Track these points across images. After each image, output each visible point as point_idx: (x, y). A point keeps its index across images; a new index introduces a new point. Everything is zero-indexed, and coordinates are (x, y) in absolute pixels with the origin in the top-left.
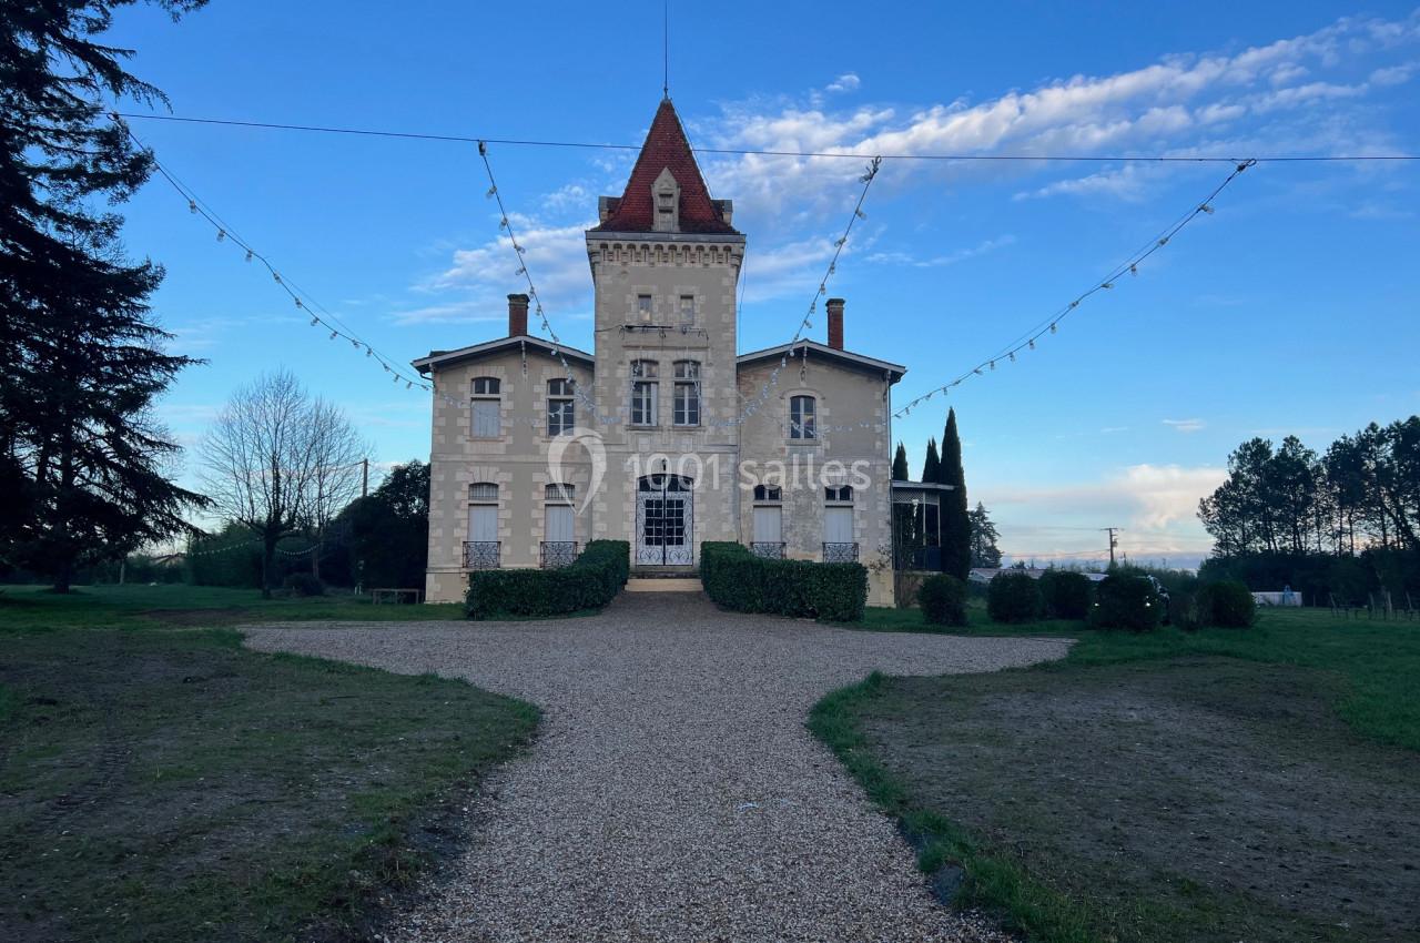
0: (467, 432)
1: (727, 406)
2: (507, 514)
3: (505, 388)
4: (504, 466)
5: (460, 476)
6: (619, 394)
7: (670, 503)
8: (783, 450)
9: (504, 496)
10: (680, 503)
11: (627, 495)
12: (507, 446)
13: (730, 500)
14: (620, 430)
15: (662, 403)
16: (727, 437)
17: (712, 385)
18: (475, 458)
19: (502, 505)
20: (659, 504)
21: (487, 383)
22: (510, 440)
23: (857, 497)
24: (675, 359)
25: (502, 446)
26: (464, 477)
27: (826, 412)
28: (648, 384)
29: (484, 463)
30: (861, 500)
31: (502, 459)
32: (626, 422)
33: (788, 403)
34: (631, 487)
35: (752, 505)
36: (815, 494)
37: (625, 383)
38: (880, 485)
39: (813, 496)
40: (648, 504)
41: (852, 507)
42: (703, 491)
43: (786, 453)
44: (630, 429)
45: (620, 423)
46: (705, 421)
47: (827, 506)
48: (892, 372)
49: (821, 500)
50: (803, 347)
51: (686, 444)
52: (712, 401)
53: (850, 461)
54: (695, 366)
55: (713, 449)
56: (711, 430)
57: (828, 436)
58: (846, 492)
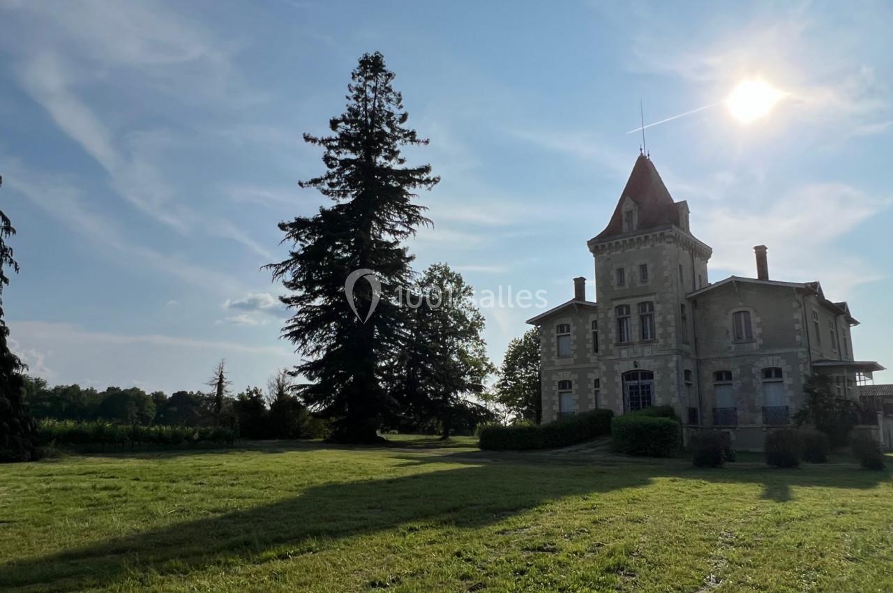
0: (556, 354)
1: (670, 326)
2: (576, 397)
3: (573, 329)
4: (574, 371)
5: (554, 378)
6: (610, 326)
7: (643, 387)
8: (730, 348)
9: (575, 387)
10: (648, 386)
11: (617, 384)
12: (575, 360)
13: (676, 383)
14: (611, 347)
15: (633, 329)
16: (671, 345)
17: (660, 315)
18: (560, 368)
19: (574, 392)
20: (637, 387)
21: (565, 328)
22: (575, 357)
23: (785, 375)
24: (638, 302)
25: (572, 359)
26: (557, 378)
27: (758, 320)
28: (626, 318)
29: (564, 370)
30: (788, 377)
31: (573, 367)
32: (614, 342)
33: (730, 317)
34: (619, 379)
35: (712, 384)
36: (754, 374)
37: (612, 319)
38: (801, 366)
39: (753, 376)
40: (631, 388)
41: (782, 382)
42: (659, 379)
43: (733, 349)
44: (617, 345)
45: (611, 342)
46: (657, 336)
47: (764, 383)
48: (796, 288)
49: (759, 379)
50: (732, 281)
51: (647, 351)
52: (661, 324)
53: (778, 351)
54: (651, 304)
55: (663, 353)
56: (661, 341)
57: (761, 336)
58: (779, 372)
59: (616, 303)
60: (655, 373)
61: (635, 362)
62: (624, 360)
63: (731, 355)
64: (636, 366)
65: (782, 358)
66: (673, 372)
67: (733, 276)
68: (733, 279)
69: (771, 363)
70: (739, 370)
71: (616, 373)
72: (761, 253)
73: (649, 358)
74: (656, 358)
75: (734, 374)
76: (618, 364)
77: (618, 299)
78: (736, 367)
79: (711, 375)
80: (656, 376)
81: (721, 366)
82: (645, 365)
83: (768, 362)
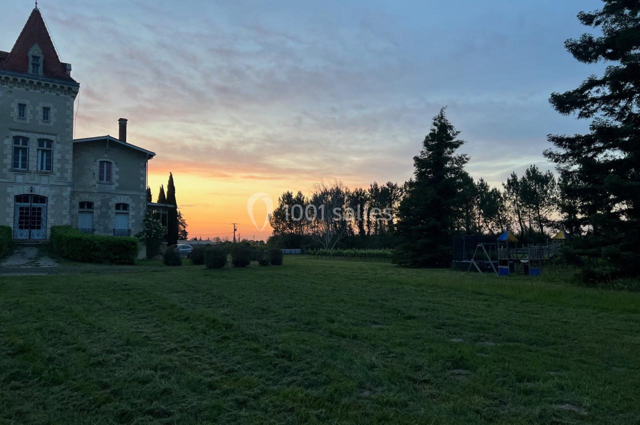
1: (67, 163)
6: (6, 152)
7: (34, 209)
8: (95, 186)
10: (40, 209)
11: (9, 204)
13: (69, 209)
14: (5, 171)
16: (67, 178)
17: (59, 152)
20: (27, 209)
23: (130, 209)
24: (39, 138)
27: (117, 170)
28: (23, 149)
30: (133, 210)
32: (9, 167)
33: (98, 164)
34: (11, 200)
35: (78, 211)
36: (110, 207)
37: (9, 147)
38: (141, 204)
39: (109, 208)
40: (21, 209)
41: (128, 213)
42: (53, 203)
43: (97, 187)
44: (11, 170)
45: (6, 167)
46: (55, 170)
47: (116, 213)
48: (149, 154)
49: (114, 210)
50: (107, 139)
51: (44, 180)
52: (59, 160)
53: (128, 193)
54: (50, 143)
55: (59, 184)
56: (58, 174)
57: (117, 181)
58: (125, 206)
59: (14, 134)
60: (49, 199)
61: (31, 187)
62: (19, 184)
63: (95, 191)
64: (31, 191)
65: (130, 198)
66: (66, 199)
67: (108, 136)
68: (108, 138)
69: (122, 200)
70: (100, 202)
71: (8, 195)
72: (123, 124)
73: (45, 186)
74: (52, 186)
75: (96, 205)
76: (13, 187)
77: (17, 130)
78: (97, 200)
79: (78, 204)
80: (51, 202)
81: (86, 198)
82: (39, 191)
83: (121, 199)
